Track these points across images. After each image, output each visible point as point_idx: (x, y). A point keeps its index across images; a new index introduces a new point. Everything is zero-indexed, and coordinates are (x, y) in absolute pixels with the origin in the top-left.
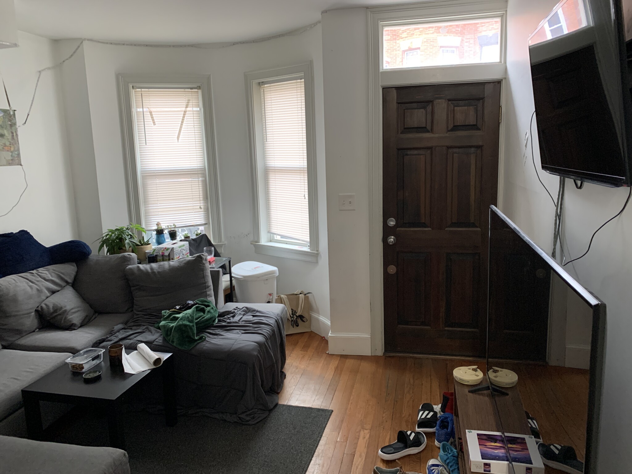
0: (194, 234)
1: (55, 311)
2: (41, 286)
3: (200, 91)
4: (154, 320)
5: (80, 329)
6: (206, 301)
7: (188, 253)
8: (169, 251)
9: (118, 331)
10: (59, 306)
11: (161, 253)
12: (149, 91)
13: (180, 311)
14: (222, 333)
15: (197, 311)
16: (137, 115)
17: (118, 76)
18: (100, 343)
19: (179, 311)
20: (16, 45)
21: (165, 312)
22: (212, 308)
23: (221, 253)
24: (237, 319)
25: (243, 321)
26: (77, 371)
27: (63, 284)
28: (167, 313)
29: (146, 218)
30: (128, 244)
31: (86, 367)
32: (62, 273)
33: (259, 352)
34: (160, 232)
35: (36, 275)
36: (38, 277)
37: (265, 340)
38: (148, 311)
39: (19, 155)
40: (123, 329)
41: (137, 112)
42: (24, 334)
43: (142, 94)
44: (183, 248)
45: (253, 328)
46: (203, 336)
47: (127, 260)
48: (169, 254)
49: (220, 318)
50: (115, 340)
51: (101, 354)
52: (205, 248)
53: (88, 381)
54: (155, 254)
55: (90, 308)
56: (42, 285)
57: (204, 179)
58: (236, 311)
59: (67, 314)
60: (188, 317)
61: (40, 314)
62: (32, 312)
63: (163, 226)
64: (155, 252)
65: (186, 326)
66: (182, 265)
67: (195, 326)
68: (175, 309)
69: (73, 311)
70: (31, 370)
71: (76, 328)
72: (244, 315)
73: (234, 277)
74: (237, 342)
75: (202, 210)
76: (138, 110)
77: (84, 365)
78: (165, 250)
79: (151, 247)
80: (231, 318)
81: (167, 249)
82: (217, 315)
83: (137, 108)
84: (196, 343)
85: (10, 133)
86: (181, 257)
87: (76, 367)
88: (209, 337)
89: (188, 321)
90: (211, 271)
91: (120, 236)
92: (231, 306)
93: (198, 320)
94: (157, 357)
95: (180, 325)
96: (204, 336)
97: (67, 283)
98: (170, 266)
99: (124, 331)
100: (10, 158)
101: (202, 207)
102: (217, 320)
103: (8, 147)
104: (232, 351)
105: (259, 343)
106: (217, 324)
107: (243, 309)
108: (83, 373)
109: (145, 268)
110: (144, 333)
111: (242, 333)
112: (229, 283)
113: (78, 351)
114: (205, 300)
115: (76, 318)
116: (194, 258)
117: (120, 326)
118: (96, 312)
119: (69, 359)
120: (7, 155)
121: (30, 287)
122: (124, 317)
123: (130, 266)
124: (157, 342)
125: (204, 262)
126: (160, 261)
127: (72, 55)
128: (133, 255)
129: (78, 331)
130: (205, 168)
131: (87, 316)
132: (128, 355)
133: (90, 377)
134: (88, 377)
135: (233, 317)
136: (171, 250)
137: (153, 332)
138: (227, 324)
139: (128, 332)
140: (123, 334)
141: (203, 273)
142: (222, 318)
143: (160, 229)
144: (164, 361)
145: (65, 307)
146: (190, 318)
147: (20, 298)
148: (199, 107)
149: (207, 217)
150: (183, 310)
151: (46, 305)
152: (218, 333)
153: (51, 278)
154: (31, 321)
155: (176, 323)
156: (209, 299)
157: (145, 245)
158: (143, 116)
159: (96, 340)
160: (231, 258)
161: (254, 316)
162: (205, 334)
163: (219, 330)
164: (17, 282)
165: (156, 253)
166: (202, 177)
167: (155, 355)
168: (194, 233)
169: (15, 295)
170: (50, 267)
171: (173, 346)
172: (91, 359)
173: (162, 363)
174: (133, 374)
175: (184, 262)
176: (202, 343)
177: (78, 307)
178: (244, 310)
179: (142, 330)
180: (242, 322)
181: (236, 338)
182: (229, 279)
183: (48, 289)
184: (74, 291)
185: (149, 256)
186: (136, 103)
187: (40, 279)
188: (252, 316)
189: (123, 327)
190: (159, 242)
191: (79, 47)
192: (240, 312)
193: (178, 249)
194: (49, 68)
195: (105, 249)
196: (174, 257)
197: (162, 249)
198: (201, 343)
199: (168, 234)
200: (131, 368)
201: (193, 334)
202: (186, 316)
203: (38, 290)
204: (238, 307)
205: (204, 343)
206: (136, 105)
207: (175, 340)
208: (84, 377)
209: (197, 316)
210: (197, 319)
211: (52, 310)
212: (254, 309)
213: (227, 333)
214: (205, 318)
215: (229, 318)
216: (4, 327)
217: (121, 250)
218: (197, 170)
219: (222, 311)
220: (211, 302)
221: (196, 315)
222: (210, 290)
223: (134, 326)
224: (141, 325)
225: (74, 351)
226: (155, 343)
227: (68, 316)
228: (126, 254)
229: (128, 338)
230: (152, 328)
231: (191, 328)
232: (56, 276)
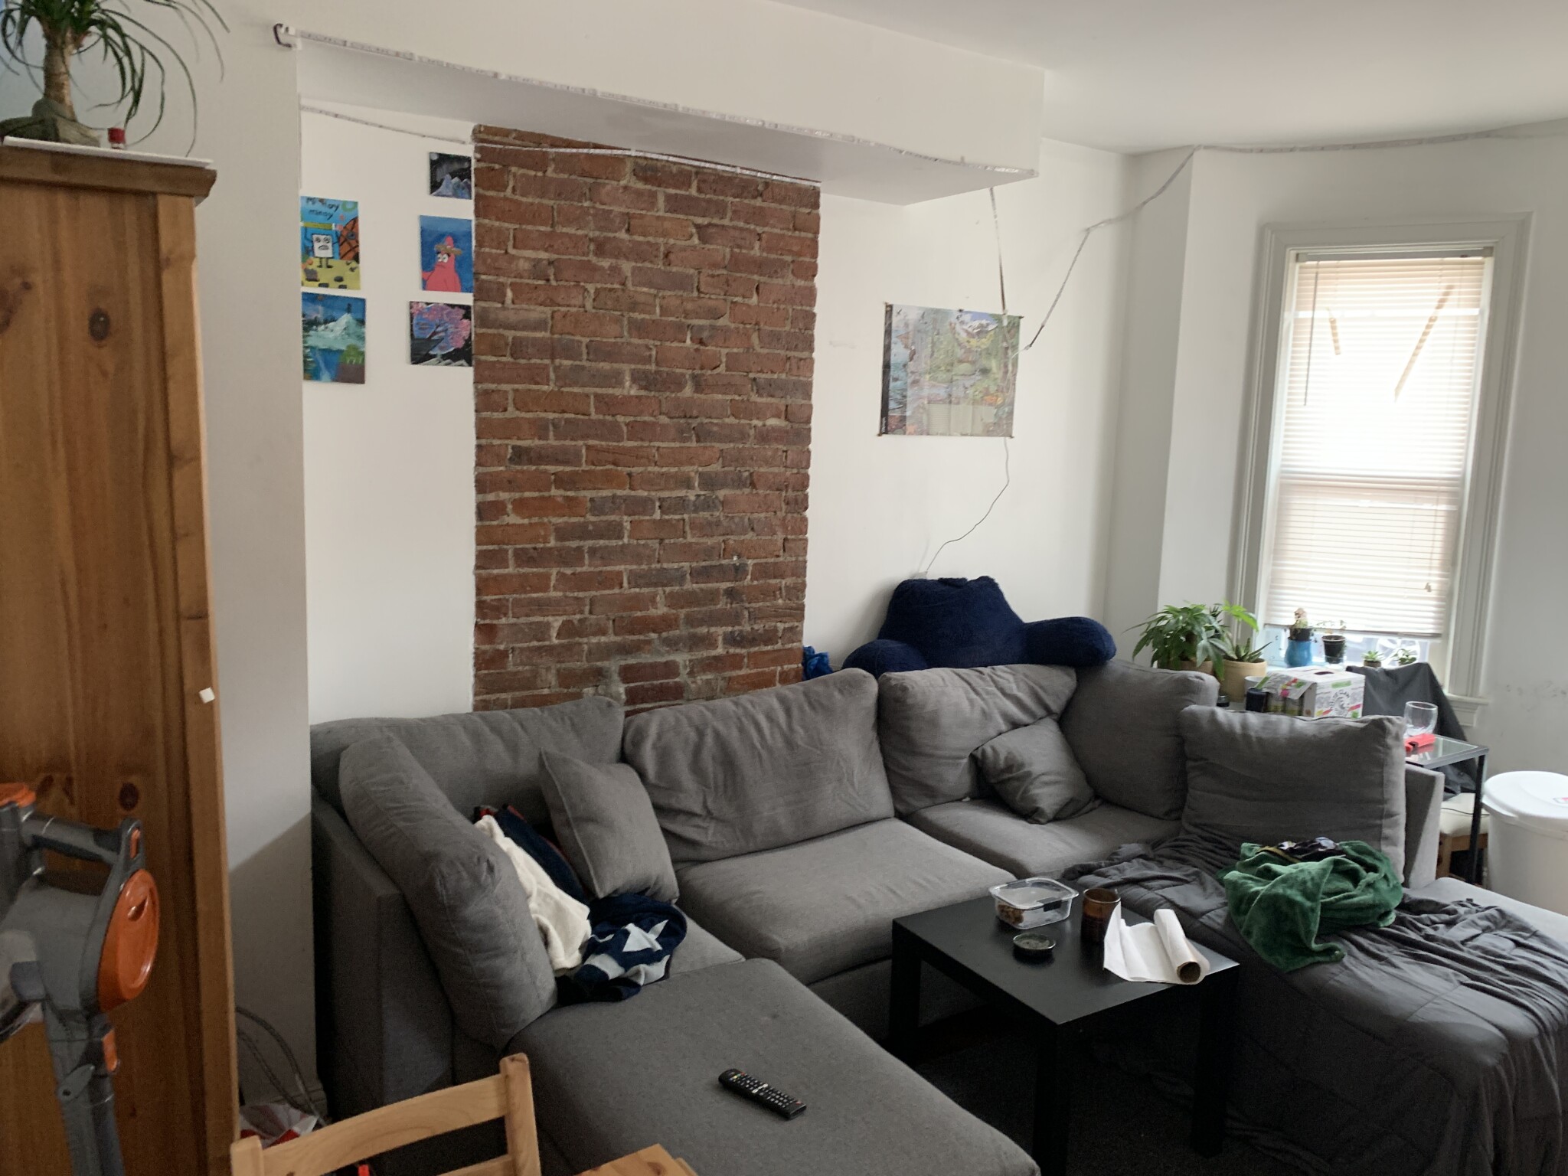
0: (1396, 658)
1: (1009, 768)
2: (991, 704)
3: (1489, 262)
4: (1222, 858)
5: (1051, 826)
6: (1371, 854)
7: (1358, 706)
8: (1303, 689)
9: (1129, 860)
10: (1019, 758)
11: (1280, 691)
12: (1338, 267)
13: (1291, 859)
14: (1396, 960)
15: (1334, 871)
16: (1295, 327)
17: (1262, 231)
18: (1082, 874)
19: (1287, 856)
20: (1031, 173)
21: (1251, 849)
22: (1385, 877)
23: (1467, 727)
24: (1458, 933)
25: (1477, 948)
26: (1007, 921)
27: (1040, 712)
28: (1254, 852)
29: (1270, 593)
30: (1205, 650)
31: (1028, 921)
32: (1041, 687)
33: (1504, 1060)
34: (1299, 636)
35: (988, 679)
36: (992, 684)
37: (1536, 1031)
38: (1216, 832)
39: (1011, 413)
40: (1141, 856)
41: (1297, 321)
42: (941, 800)
43: (1317, 273)
44: (1346, 689)
45: (1502, 980)
46: (1336, 949)
47: (1189, 690)
48: (1302, 697)
49: (1403, 914)
50: (1114, 877)
51: (1066, 902)
52: (1409, 704)
53: (1023, 956)
54: (1265, 690)
55: (1086, 784)
56: (995, 703)
57: (1454, 508)
58: (1461, 910)
59: (1031, 783)
60: (1304, 882)
61: (978, 764)
62: (961, 758)
63: (1311, 621)
64: (1266, 684)
65: (1291, 903)
66: (1326, 733)
67: (1319, 913)
68: (1278, 848)
69: (1045, 778)
70: (924, 883)
71: (1042, 820)
72: (1486, 930)
73: (1488, 809)
74: (1438, 1004)
75: (1433, 594)
76: (1302, 314)
77: (1024, 914)
78: (1293, 684)
79: (1263, 669)
80: (1441, 926)
81: (1301, 684)
82: (1397, 903)
83: (1298, 309)
84: (1310, 960)
85: (1002, 365)
86: (1332, 714)
87: (1007, 912)
88: (1356, 958)
89: (1301, 891)
90: (1408, 773)
91: (1189, 628)
92: (1455, 890)
93: (1332, 898)
94: (1192, 960)
95: (1276, 896)
96: (1339, 950)
97: (1049, 712)
98: (1292, 729)
99: (1143, 864)
100: (992, 420)
101: (1434, 586)
102: (1392, 918)
103: (992, 395)
104: (1415, 1025)
105: (1511, 1037)
106: (1389, 927)
107: (1487, 912)
108: (1019, 931)
109: (1229, 721)
110: (1187, 885)
111: (1462, 983)
112: (1470, 819)
113: (1029, 875)
114: (1367, 850)
115: (1047, 797)
116: (1362, 725)
117: (1135, 848)
118: (1097, 796)
119: (998, 887)
120: (988, 414)
121: (971, 702)
122: (1153, 829)
123: (1193, 707)
124: (1209, 917)
125: (1390, 741)
126: (1275, 712)
127: (1164, 188)
128: (1210, 680)
129: (1043, 829)
130: (1463, 479)
131: (1071, 800)
132: (1128, 928)
133: (1027, 947)
134: (1026, 944)
135: (1450, 924)
136: (1310, 688)
137: (1210, 890)
138: (1422, 940)
139: (1149, 868)
140: (1138, 869)
141: (1382, 773)
142: (1409, 917)
143: (1302, 627)
144: (1207, 977)
145: (1031, 764)
146: (1309, 884)
147: (946, 720)
148: (1477, 306)
149: (1444, 618)
150: (1300, 857)
151: (993, 749)
152: (1386, 955)
153: (1016, 692)
154: (957, 777)
155: (1267, 886)
156: (1386, 849)
157: (1249, 661)
158: (1309, 330)
159: (1075, 863)
160: (1487, 750)
161: (1518, 944)
162: (1343, 944)
163: (1390, 948)
164: (947, 686)
165: (1268, 688)
166: (1450, 503)
167: (1188, 952)
168: (1396, 655)
169: (936, 712)
170: (1021, 668)
171: (1246, 943)
172: (1041, 904)
173: (1201, 979)
174: (1122, 980)
175: (1333, 728)
176: (1327, 966)
177: (1058, 774)
178: (1492, 916)
179: (1186, 875)
180: (1472, 951)
181: (1436, 991)
182: (1471, 810)
183: (1006, 716)
184: (1060, 733)
185: (1251, 692)
186: (1298, 297)
187: (993, 689)
188: (1511, 944)
189: (1142, 853)
190: (1293, 660)
191: (1183, 166)
192: (1474, 917)
193: (1331, 689)
194: (1109, 221)
195: (1149, 651)
196: (1313, 709)
197: (1286, 682)
198: (1323, 966)
199: (1322, 643)
200: (1123, 962)
201: (1309, 932)
202: (1301, 876)
203: (984, 712)
204: (1475, 902)
205: (1334, 969)
206: (1298, 303)
207: (1255, 931)
208: (1016, 942)
209: (1332, 887)
210: (1329, 894)
211: (1002, 764)
212: (1526, 923)
213: (1412, 966)
214: (1355, 900)
215: (1434, 923)
216: (904, 773)
217: (1186, 662)
218: (1437, 481)
219: (1415, 894)
220: (1386, 858)
221: (1329, 881)
222: (1396, 824)
223: (1170, 858)
224: (1187, 861)
225: (1020, 872)
226: (1204, 919)
227: (1031, 787)
228: (1191, 674)
229: (1146, 884)
230: (1208, 878)
231: (1305, 913)
232: (1027, 690)
